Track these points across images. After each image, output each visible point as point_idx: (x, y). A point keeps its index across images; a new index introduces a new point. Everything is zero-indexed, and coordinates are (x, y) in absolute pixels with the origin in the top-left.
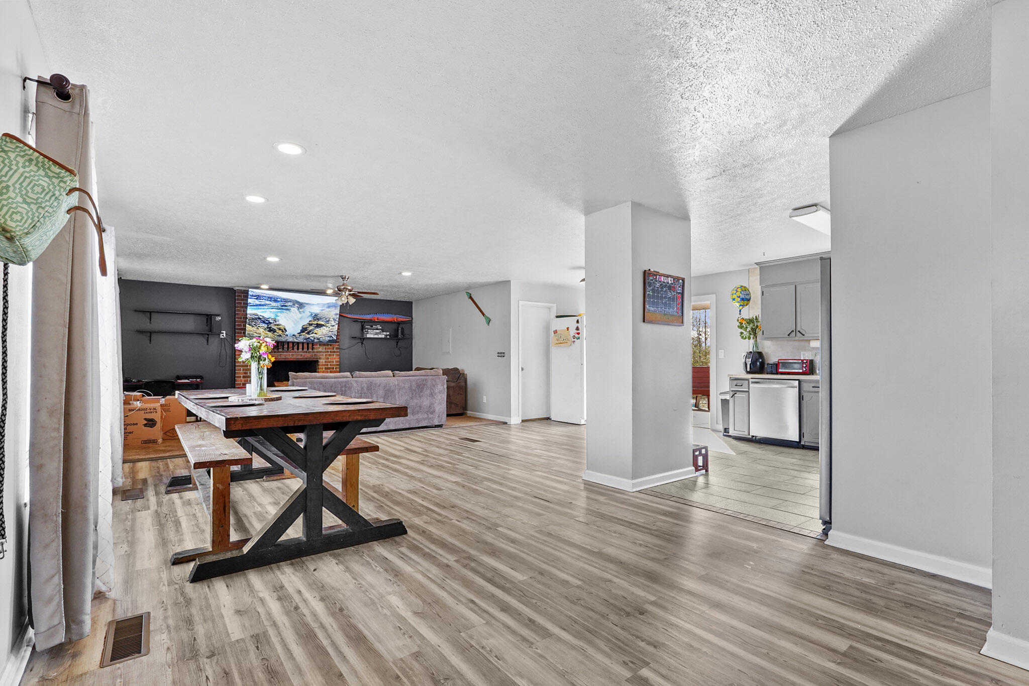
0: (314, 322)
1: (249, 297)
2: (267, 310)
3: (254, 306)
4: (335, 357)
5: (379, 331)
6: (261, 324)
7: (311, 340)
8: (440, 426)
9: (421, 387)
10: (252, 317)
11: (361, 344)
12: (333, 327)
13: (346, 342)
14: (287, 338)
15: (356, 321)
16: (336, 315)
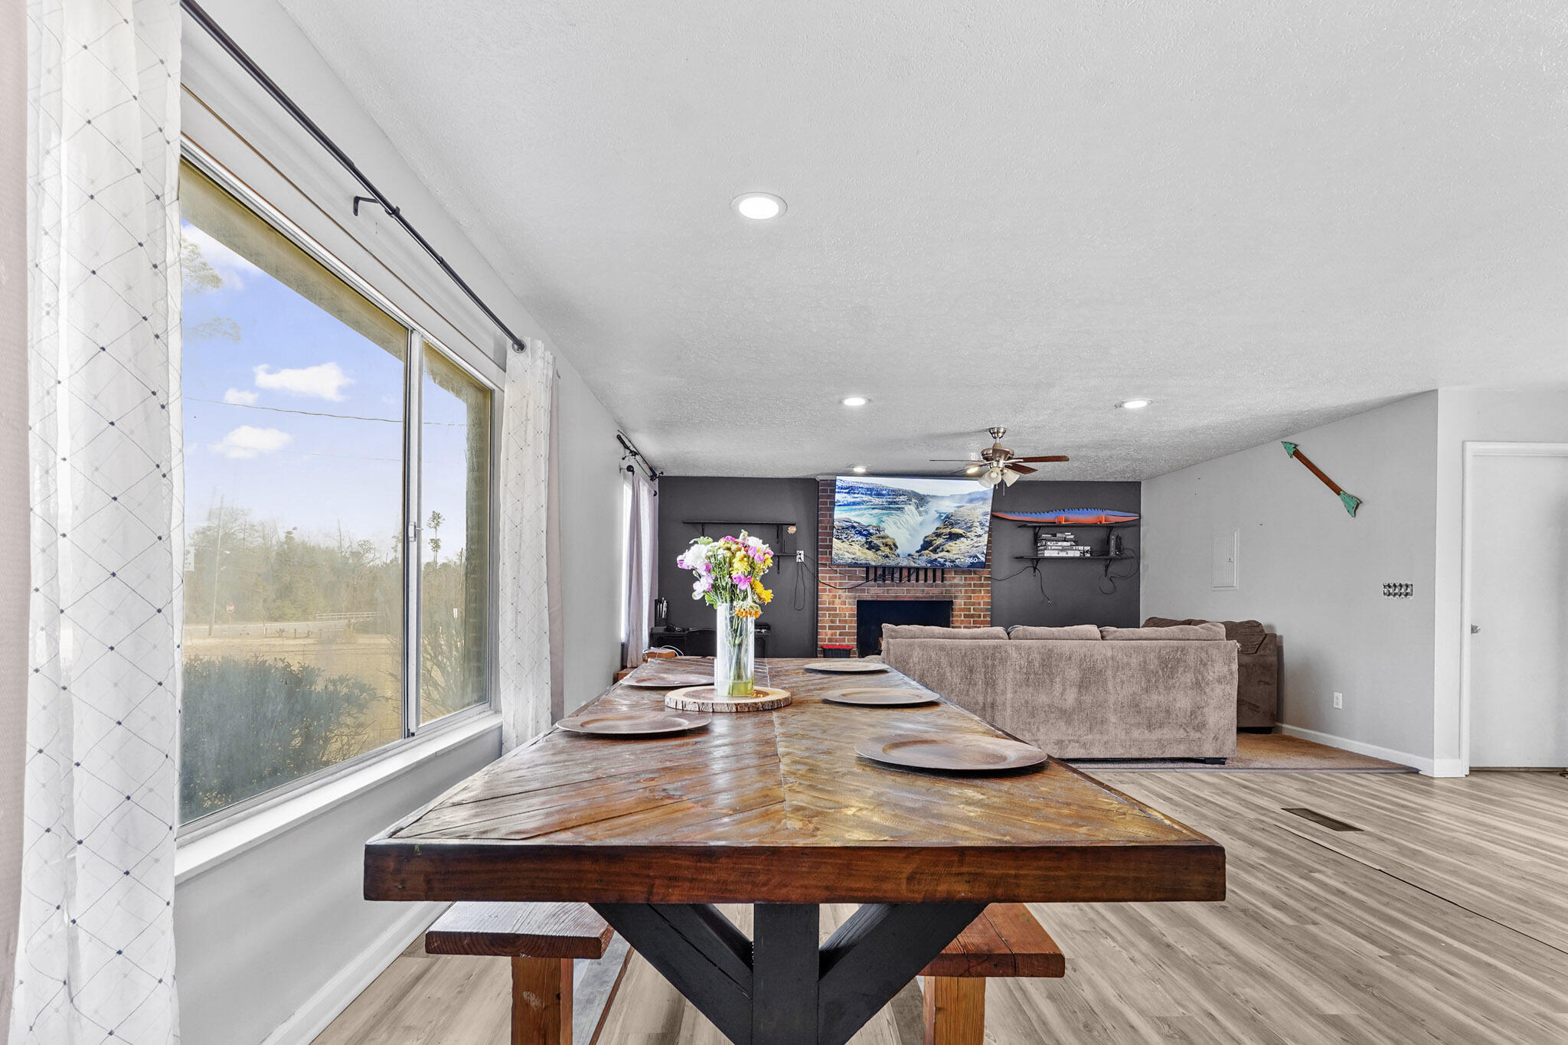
0: (944, 531)
1: (837, 490)
2: (865, 512)
3: (845, 505)
4: (982, 594)
5: (1069, 544)
6: (856, 536)
7: (939, 562)
8: (1219, 761)
9: (1169, 665)
10: (841, 524)
11: (1032, 569)
12: (979, 539)
13: (1004, 566)
14: (899, 560)
15: (1023, 525)
16: (985, 514)
